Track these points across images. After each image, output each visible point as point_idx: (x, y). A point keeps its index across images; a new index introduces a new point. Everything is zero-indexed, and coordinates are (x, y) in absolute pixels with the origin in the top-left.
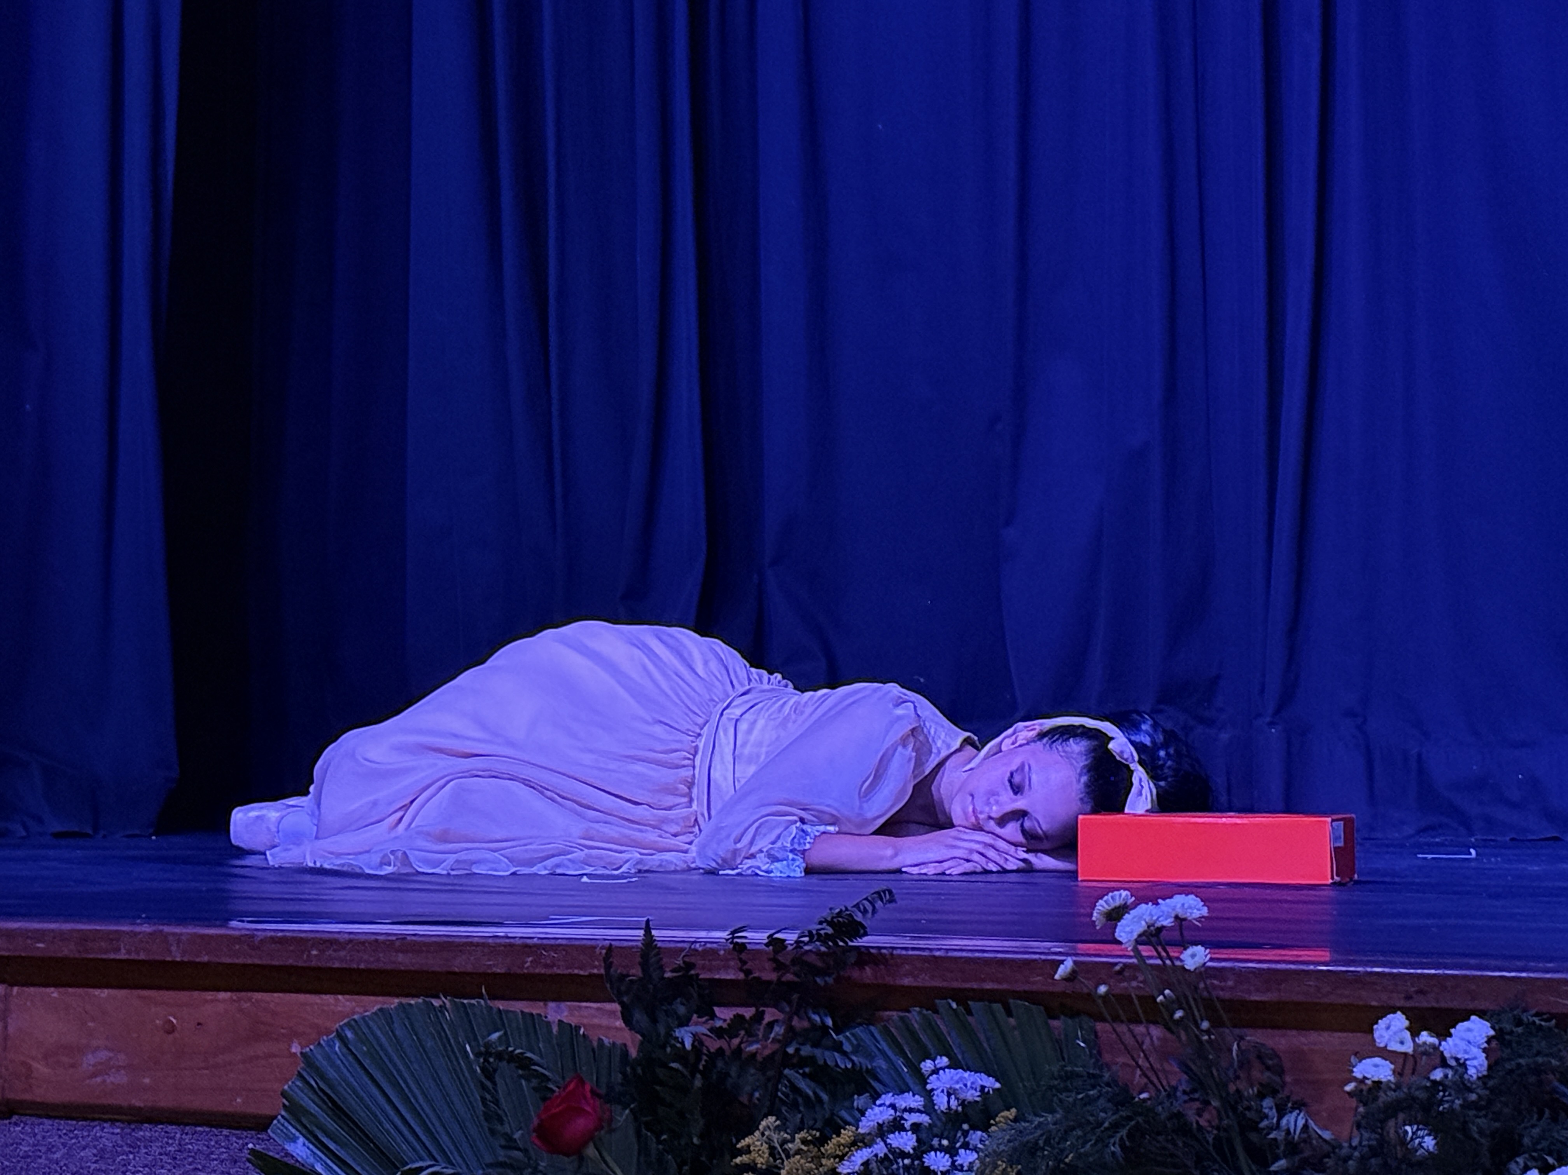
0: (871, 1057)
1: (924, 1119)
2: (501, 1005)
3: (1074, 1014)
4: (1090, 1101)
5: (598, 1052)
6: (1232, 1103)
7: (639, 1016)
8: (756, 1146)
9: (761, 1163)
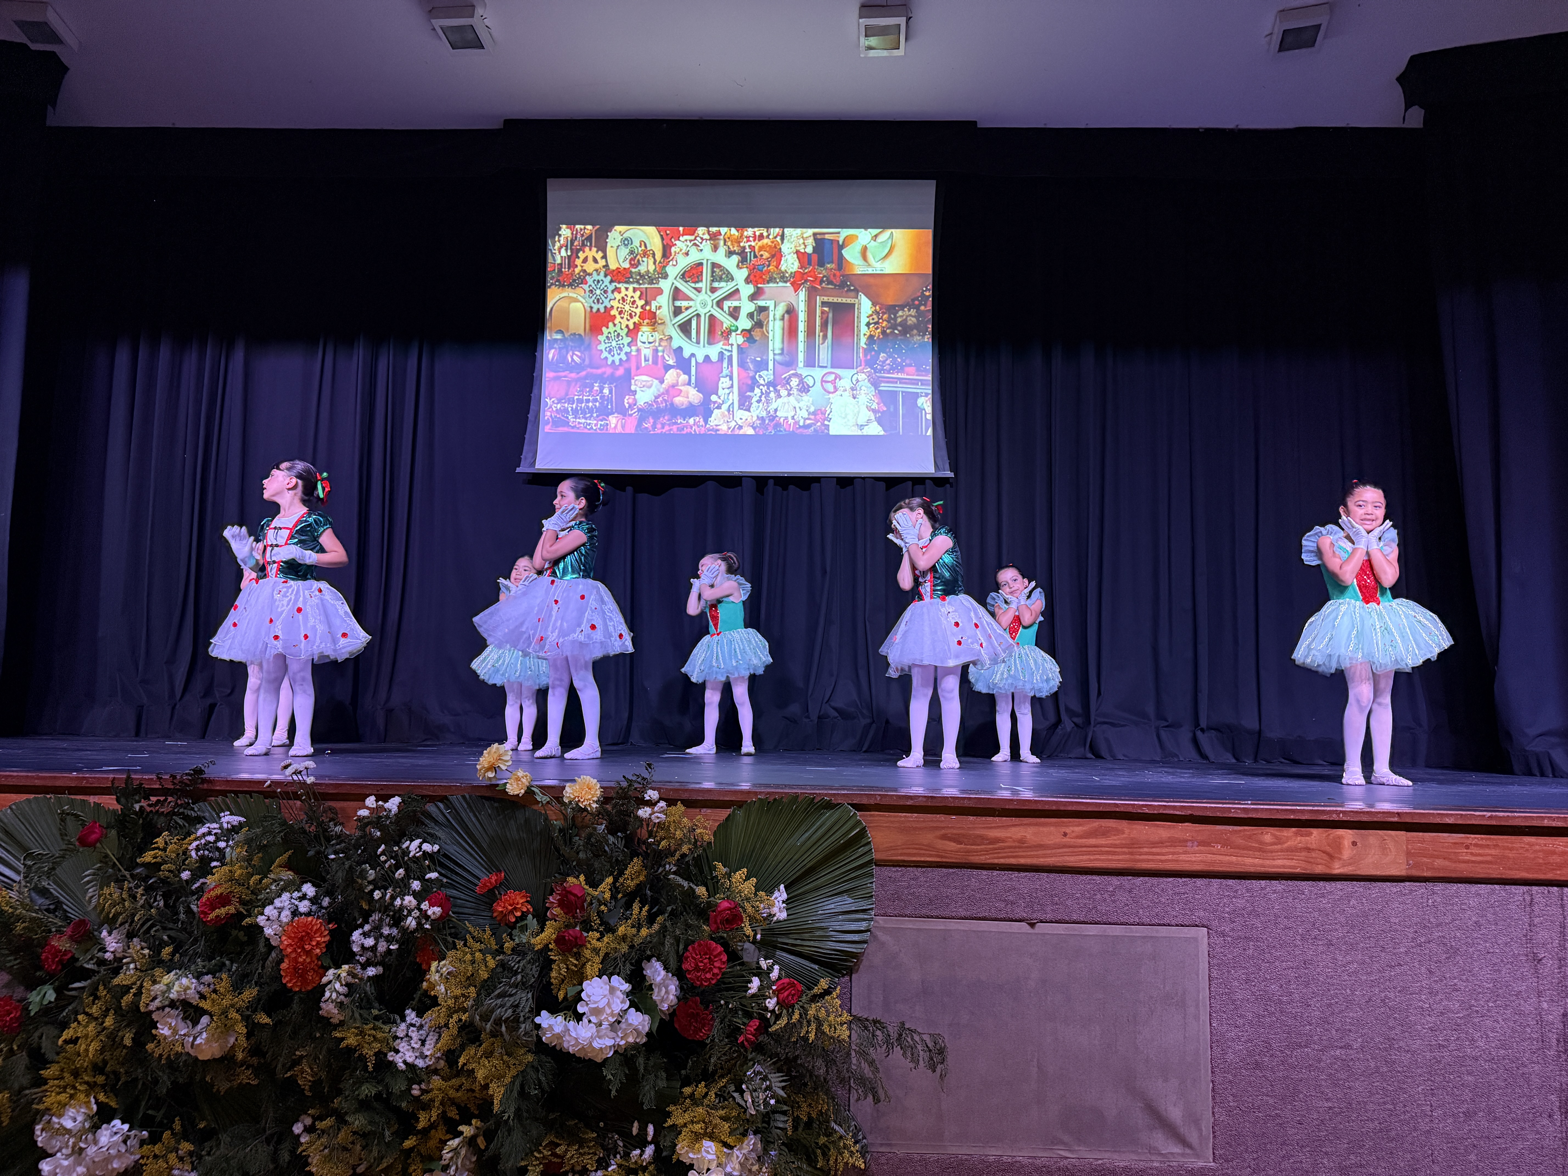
0: (204, 812)
1: (219, 831)
2: (73, 797)
3: (272, 798)
4: (272, 825)
5: (107, 812)
6: (320, 824)
7: (123, 800)
8: (160, 841)
9: (161, 846)
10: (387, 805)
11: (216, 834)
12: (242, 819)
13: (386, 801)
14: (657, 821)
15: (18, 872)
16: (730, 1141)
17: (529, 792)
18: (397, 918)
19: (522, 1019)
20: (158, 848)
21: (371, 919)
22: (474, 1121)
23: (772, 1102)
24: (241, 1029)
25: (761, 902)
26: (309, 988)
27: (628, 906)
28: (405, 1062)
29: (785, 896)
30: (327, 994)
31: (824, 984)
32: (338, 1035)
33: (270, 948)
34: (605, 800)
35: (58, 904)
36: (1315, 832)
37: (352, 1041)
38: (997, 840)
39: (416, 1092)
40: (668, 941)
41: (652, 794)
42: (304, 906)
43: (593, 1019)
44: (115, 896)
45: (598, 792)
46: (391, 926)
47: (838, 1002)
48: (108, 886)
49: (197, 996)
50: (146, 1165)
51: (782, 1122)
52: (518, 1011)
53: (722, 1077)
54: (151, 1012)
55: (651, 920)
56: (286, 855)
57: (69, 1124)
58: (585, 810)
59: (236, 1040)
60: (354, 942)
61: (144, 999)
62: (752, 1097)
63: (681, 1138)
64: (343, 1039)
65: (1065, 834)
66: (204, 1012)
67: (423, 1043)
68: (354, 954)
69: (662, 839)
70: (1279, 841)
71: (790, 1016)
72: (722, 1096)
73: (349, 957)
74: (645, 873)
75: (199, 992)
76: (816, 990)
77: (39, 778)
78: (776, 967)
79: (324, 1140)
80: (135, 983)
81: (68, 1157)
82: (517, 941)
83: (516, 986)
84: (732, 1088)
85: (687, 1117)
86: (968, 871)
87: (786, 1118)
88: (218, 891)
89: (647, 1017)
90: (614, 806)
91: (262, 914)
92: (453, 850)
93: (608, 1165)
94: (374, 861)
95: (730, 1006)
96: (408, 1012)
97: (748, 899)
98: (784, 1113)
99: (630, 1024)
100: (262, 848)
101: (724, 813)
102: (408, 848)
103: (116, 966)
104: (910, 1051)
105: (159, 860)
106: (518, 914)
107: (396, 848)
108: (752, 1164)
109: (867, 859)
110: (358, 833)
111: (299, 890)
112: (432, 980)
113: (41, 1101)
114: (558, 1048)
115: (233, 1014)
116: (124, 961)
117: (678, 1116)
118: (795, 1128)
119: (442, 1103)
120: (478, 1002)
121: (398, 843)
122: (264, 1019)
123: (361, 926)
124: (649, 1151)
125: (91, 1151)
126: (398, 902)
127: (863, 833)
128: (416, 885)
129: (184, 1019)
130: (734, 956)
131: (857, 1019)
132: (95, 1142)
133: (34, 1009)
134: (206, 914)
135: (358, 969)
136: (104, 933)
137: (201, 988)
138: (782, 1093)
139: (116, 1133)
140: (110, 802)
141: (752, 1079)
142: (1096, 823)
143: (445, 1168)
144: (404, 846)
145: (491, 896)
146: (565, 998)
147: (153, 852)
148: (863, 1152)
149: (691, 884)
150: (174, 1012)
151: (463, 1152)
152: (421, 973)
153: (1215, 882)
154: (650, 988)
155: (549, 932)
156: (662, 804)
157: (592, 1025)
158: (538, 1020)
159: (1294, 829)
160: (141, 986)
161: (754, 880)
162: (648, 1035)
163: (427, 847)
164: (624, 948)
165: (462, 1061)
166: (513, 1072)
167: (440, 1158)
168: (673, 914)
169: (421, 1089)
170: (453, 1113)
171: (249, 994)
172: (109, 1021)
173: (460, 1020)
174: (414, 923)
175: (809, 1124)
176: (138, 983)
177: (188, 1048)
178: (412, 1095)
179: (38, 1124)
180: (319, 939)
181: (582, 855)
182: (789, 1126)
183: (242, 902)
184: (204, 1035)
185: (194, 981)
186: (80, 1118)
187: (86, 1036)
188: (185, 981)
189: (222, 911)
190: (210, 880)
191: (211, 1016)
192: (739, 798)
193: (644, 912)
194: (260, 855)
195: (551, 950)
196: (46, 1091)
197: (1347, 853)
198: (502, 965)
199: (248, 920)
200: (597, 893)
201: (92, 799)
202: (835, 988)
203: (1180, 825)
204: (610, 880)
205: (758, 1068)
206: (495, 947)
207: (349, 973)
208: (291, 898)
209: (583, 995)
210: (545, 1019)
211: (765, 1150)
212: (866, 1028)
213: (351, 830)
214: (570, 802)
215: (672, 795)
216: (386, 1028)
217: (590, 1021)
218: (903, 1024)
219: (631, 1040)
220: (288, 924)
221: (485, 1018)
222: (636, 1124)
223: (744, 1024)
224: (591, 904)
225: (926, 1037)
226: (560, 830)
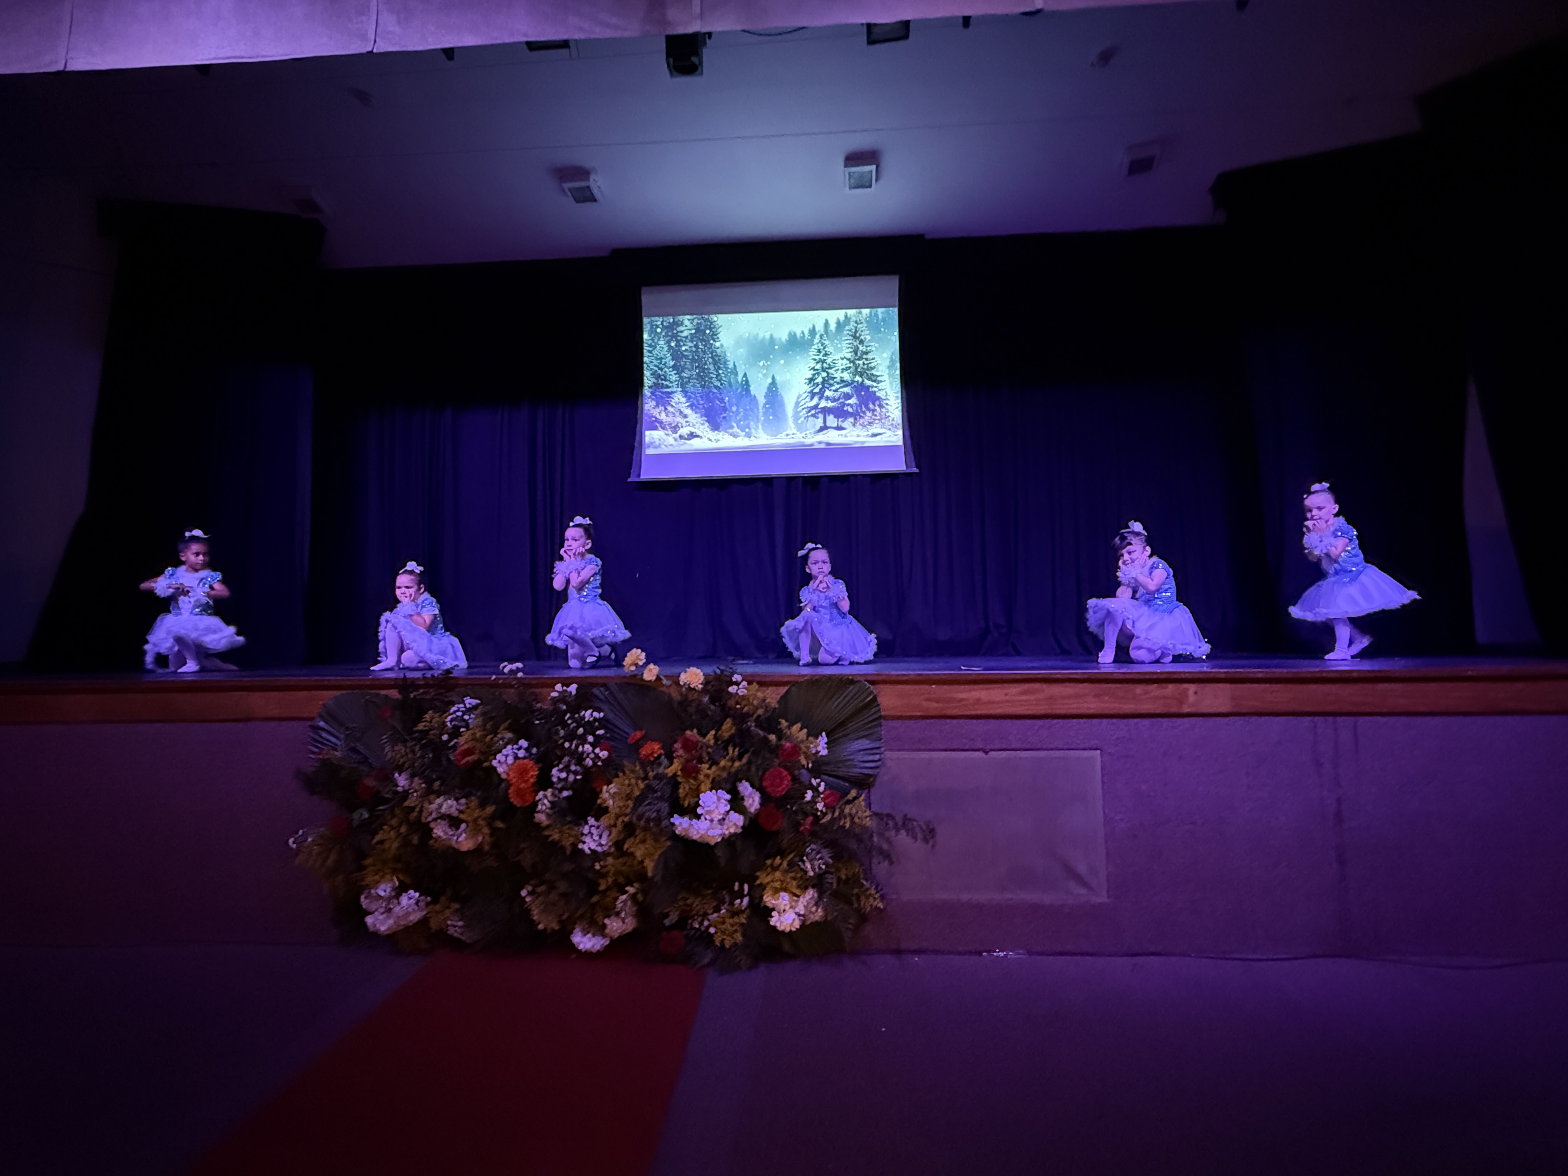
0: (453, 698)
1: (464, 709)
4: (498, 703)
5: (392, 700)
6: (527, 702)
7: (401, 692)
8: (427, 717)
9: (429, 720)
10: (569, 689)
11: (462, 711)
12: (478, 701)
13: (568, 687)
14: (741, 694)
15: (340, 741)
16: (797, 892)
17: (658, 678)
18: (580, 759)
19: (662, 818)
20: (426, 721)
21: (563, 761)
22: (635, 884)
23: (824, 867)
24: (486, 830)
25: (812, 743)
26: (527, 804)
27: (726, 749)
28: (590, 849)
29: (826, 740)
30: (540, 807)
31: (853, 793)
32: (546, 833)
33: (502, 780)
34: (706, 683)
35: (366, 759)
36: (1171, 686)
37: (556, 837)
38: (962, 700)
39: (597, 867)
40: (753, 769)
41: (737, 678)
42: (521, 753)
43: (707, 817)
44: (403, 751)
45: (702, 678)
46: (576, 765)
47: (863, 803)
48: (397, 745)
49: (457, 812)
50: (430, 917)
51: (831, 879)
52: (660, 813)
53: (791, 853)
54: (429, 822)
55: (740, 757)
56: (508, 722)
57: (382, 894)
58: (694, 689)
59: (483, 838)
60: (552, 775)
61: (425, 814)
62: (811, 864)
63: (765, 891)
64: (550, 836)
65: (1006, 695)
66: (462, 821)
67: (601, 836)
68: (553, 783)
69: (745, 706)
70: (1146, 693)
71: (834, 812)
72: (791, 864)
73: (551, 785)
74: (734, 728)
75: (457, 810)
76: (850, 797)
77: (349, 680)
78: (823, 784)
79: (540, 899)
80: (417, 805)
81: (382, 914)
82: (655, 772)
83: (657, 798)
84: (797, 859)
85: (769, 878)
86: (943, 721)
87: (833, 876)
88: (466, 746)
89: (742, 817)
90: (712, 686)
91: (495, 759)
92: (611, 716)
93: (721, 910)
94: (565, 725)
95: (794, 809)
96: (589, 818)
97: (802, 741)
98: (831, 873)
99: (731, 821)
100: (492, 718)
101: (783, 690)
102: (584, 715)
103: (406, 794)
104: (911, 832)
105: (427, 728)
106: (656, 755)
107: (577, 716)
108: (812, 907)
109: (876, 716)
110: (551, 708)
111: (517, 743)
112: (604, 797)
113: (363, 880)
114: (685, 837)
115: (481, 822)
116: (410, 791)
117: (763, 878)
118: (838, 884)
119: (614, 874)
120: (635, 808)
121: (579, 713)
122: (500, 825)
123: (557, 765)
124: (746, 900)
125: (397, 909)
126: (580, 749)
127: (875, 699)
128: (590, 738)
129: (450, 826)
130: (795, 779)
131: (876, 814)
132: (399, 903)
133: (356, 823)
134: (460, 761)
135: (557, 792)
136: (397, 775)
137: (458, 807)
138: (831, 861)
139: (410, 898)
140: (394, 694)
141: (810, 854)
142: (1026, 686)
143: (618, 914)
144: (582, 714)
145: (637, 746)
146: (689, 805)
147: (423, 724)
148: (882, 898)
149: (766, 734)
150: (443, 822)
151: (629, 903)
152: (597, 794)
153: (1105, 721)
154: (743, 799)
155: (676, 766)
156: (745, 683)
157: (707, 821)
158: (672, 820)
159: (1156, 685)
160: (422, 807)
161: (805, 730)
162: (743, 827)
163: (596, 714)
164: (725, 775)
165: (626, 846)
166: (659, 852)
167: (615, 908)
168: (754, 753)
169: (600, 865)
170: (621, 880)
171: (490, 809)
172: (403, 829)
173: (623, 821)
174: (591, 763)
175: (847, 880)
176: (420, 805)
177: (453, 843)
178: (595, 869)
179: (362, 894)
180: (532, 773)
181: (694, 717)
182: (835, 881)
183: (482, 753)
184: (464, 835)
185: (455, 802)
186: (389, 890)
187: (390, 839)
188: (449, 802)
189: (469, 758)
190: (461, 740)
191: (466, 822)
192: (793, 679)
193: (736, 753)
194: (491, 723)
195: (678, 776)
196: (365, 874)
197: (1192, 698)
198: (648, 787)
199: (486, 764)
200: (705, 741)
201: (383, 692)
202: (861, 796)
203: (1081, 685)
204: (713, 732)
205: (813, 846)
206: (642, 776)
207: (553, 794)
208: (513, 749)
209: (700, 802)
210: (676, 819)
211: (820, 897)
212: (882, 819)
213: (546, 706)
214: (685, 684)
215: (750, 679)
216: (576, 828)
217: (706, 819)
218: (905, 816)
219: (732, 830)
220: (512, 764)
221: (640, 818)
222: (737, 884)
223: (803, 819)
224: (702, 747)
225: (921, 823)
226: (680, 703)
